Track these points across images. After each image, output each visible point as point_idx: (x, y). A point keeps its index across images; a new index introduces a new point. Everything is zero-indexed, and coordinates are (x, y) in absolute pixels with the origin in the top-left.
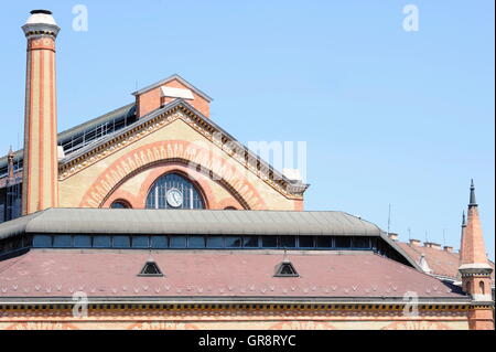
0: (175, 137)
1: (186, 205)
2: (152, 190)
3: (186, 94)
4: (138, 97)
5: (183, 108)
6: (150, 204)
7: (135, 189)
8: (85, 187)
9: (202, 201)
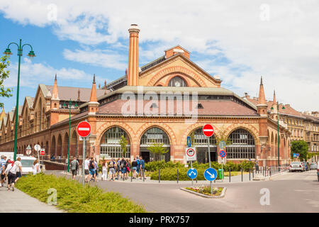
0: (178, 65)
1: (181, 86)
2: (170, 81)
3: (182, 51)
4: (166, 52)
5: (180, 55)
6: (169, 85)
7: (164, 81)
8: (148, 80)
9: (186, 85)
